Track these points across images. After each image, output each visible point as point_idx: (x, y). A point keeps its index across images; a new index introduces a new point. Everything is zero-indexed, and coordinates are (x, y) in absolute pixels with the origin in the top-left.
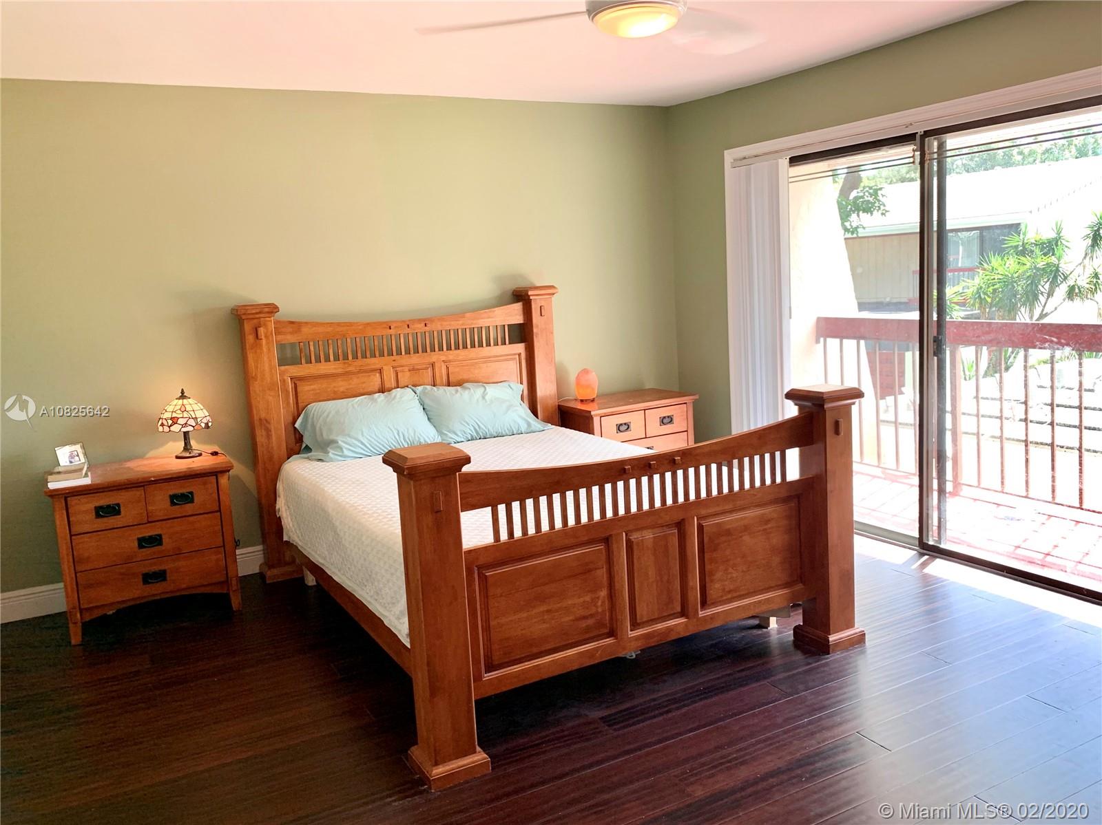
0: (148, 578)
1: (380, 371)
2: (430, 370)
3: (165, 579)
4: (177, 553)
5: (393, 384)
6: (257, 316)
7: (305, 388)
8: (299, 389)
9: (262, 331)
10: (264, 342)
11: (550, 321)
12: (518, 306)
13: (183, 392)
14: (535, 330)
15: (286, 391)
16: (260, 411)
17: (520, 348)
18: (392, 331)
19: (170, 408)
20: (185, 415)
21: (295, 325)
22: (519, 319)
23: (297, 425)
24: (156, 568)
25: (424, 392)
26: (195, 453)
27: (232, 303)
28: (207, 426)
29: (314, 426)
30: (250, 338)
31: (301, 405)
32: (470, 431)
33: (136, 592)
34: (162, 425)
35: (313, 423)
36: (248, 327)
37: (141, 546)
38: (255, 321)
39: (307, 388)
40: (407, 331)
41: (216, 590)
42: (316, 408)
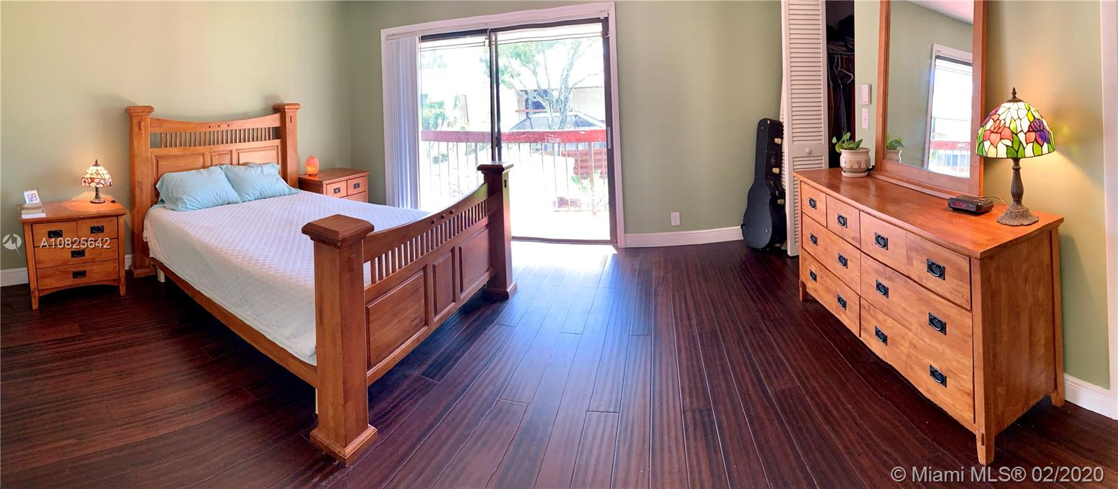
0: (76, 275)
1: (203, 155)
2: (229, 155)
3: (85, 276)
4: (93, 261)
5: (210, 164)
6: (140, 114)
7: (162, 163)
8: (159, 163)
9: (142, 124)
10: (143, 132)
11: (295, 126)
12: (277, 116)
13: (96, 162)
14: (287, 131)
15: (152, 164)
16: (138, 178)
17: (277, 142)
18: (210, 130)
19: (89, 172)
20: (99, 176)
21: (160, 121)
22: (277, 124)
23: (157, 186)
24: (81, 269)
25: (227, 168)
26: (102, 200)
27: (126, 105)
28: (110, 185)
29: (167, 188)
30: (136, 129)
31: (160, 174)
32: (257, 194)
33: (69, 282)
34: (85, 182)
35: (167, 185)
36: (135, 121)
37: (73, 256)
38: (139, 118)
39: (163, 163)
40: (218, 129)
41: (113, 284)
42: (168, 176)
